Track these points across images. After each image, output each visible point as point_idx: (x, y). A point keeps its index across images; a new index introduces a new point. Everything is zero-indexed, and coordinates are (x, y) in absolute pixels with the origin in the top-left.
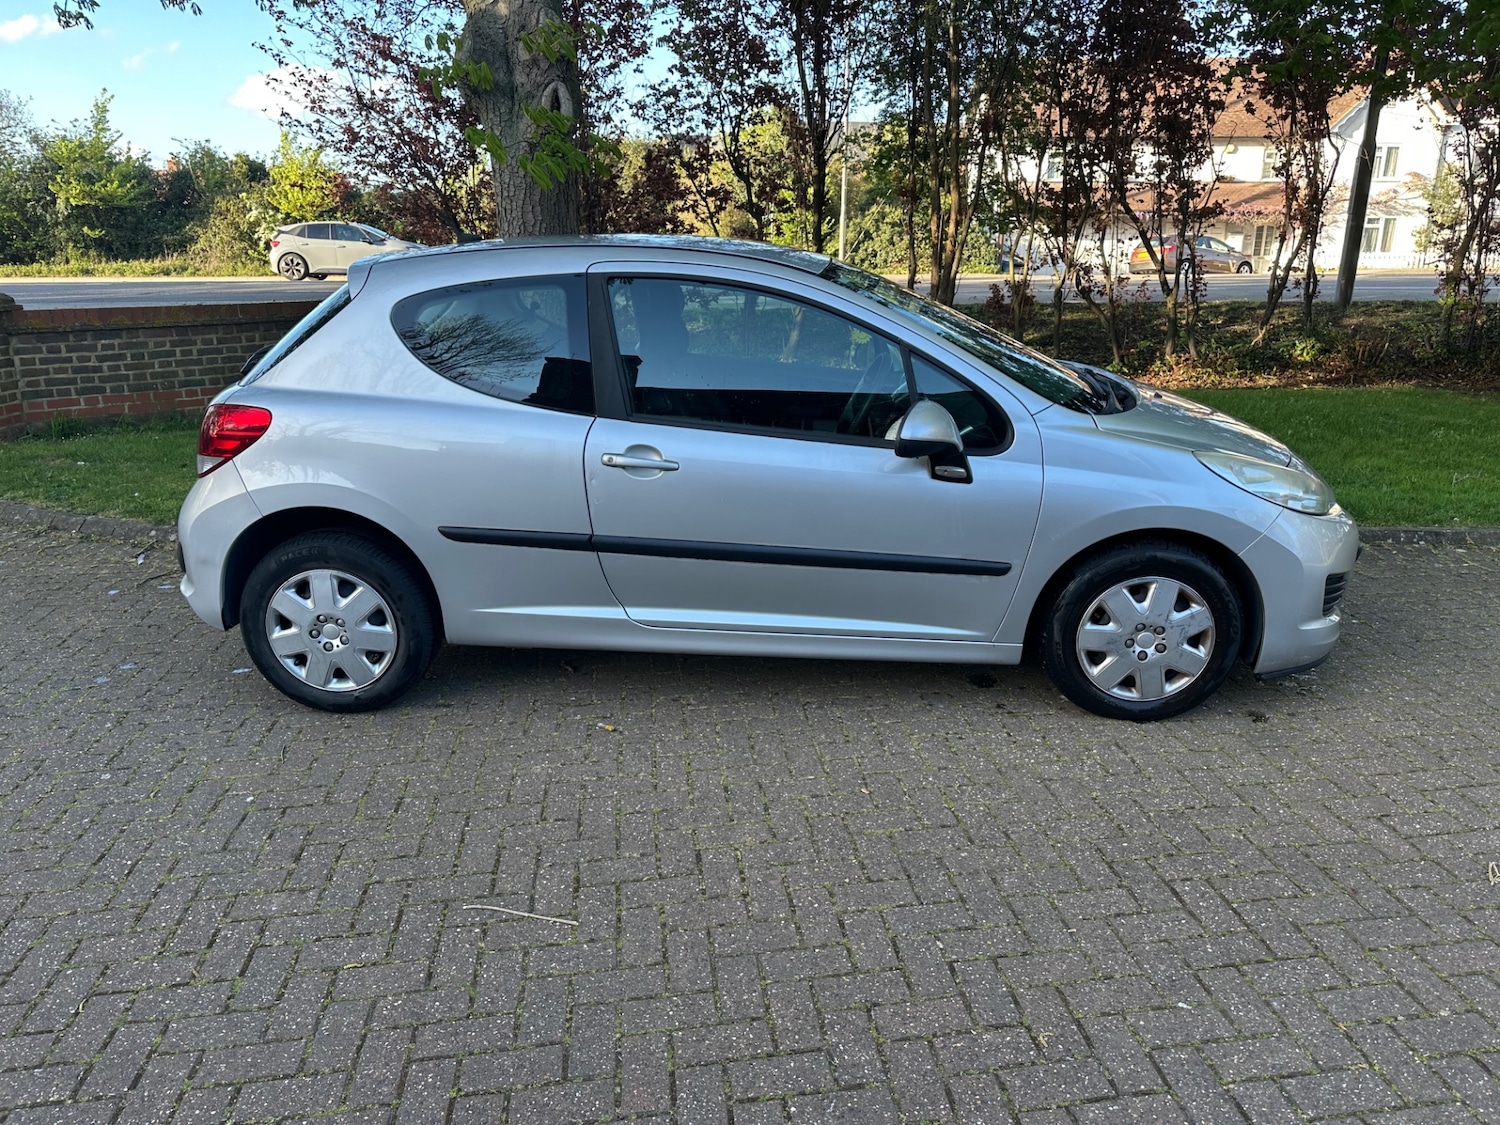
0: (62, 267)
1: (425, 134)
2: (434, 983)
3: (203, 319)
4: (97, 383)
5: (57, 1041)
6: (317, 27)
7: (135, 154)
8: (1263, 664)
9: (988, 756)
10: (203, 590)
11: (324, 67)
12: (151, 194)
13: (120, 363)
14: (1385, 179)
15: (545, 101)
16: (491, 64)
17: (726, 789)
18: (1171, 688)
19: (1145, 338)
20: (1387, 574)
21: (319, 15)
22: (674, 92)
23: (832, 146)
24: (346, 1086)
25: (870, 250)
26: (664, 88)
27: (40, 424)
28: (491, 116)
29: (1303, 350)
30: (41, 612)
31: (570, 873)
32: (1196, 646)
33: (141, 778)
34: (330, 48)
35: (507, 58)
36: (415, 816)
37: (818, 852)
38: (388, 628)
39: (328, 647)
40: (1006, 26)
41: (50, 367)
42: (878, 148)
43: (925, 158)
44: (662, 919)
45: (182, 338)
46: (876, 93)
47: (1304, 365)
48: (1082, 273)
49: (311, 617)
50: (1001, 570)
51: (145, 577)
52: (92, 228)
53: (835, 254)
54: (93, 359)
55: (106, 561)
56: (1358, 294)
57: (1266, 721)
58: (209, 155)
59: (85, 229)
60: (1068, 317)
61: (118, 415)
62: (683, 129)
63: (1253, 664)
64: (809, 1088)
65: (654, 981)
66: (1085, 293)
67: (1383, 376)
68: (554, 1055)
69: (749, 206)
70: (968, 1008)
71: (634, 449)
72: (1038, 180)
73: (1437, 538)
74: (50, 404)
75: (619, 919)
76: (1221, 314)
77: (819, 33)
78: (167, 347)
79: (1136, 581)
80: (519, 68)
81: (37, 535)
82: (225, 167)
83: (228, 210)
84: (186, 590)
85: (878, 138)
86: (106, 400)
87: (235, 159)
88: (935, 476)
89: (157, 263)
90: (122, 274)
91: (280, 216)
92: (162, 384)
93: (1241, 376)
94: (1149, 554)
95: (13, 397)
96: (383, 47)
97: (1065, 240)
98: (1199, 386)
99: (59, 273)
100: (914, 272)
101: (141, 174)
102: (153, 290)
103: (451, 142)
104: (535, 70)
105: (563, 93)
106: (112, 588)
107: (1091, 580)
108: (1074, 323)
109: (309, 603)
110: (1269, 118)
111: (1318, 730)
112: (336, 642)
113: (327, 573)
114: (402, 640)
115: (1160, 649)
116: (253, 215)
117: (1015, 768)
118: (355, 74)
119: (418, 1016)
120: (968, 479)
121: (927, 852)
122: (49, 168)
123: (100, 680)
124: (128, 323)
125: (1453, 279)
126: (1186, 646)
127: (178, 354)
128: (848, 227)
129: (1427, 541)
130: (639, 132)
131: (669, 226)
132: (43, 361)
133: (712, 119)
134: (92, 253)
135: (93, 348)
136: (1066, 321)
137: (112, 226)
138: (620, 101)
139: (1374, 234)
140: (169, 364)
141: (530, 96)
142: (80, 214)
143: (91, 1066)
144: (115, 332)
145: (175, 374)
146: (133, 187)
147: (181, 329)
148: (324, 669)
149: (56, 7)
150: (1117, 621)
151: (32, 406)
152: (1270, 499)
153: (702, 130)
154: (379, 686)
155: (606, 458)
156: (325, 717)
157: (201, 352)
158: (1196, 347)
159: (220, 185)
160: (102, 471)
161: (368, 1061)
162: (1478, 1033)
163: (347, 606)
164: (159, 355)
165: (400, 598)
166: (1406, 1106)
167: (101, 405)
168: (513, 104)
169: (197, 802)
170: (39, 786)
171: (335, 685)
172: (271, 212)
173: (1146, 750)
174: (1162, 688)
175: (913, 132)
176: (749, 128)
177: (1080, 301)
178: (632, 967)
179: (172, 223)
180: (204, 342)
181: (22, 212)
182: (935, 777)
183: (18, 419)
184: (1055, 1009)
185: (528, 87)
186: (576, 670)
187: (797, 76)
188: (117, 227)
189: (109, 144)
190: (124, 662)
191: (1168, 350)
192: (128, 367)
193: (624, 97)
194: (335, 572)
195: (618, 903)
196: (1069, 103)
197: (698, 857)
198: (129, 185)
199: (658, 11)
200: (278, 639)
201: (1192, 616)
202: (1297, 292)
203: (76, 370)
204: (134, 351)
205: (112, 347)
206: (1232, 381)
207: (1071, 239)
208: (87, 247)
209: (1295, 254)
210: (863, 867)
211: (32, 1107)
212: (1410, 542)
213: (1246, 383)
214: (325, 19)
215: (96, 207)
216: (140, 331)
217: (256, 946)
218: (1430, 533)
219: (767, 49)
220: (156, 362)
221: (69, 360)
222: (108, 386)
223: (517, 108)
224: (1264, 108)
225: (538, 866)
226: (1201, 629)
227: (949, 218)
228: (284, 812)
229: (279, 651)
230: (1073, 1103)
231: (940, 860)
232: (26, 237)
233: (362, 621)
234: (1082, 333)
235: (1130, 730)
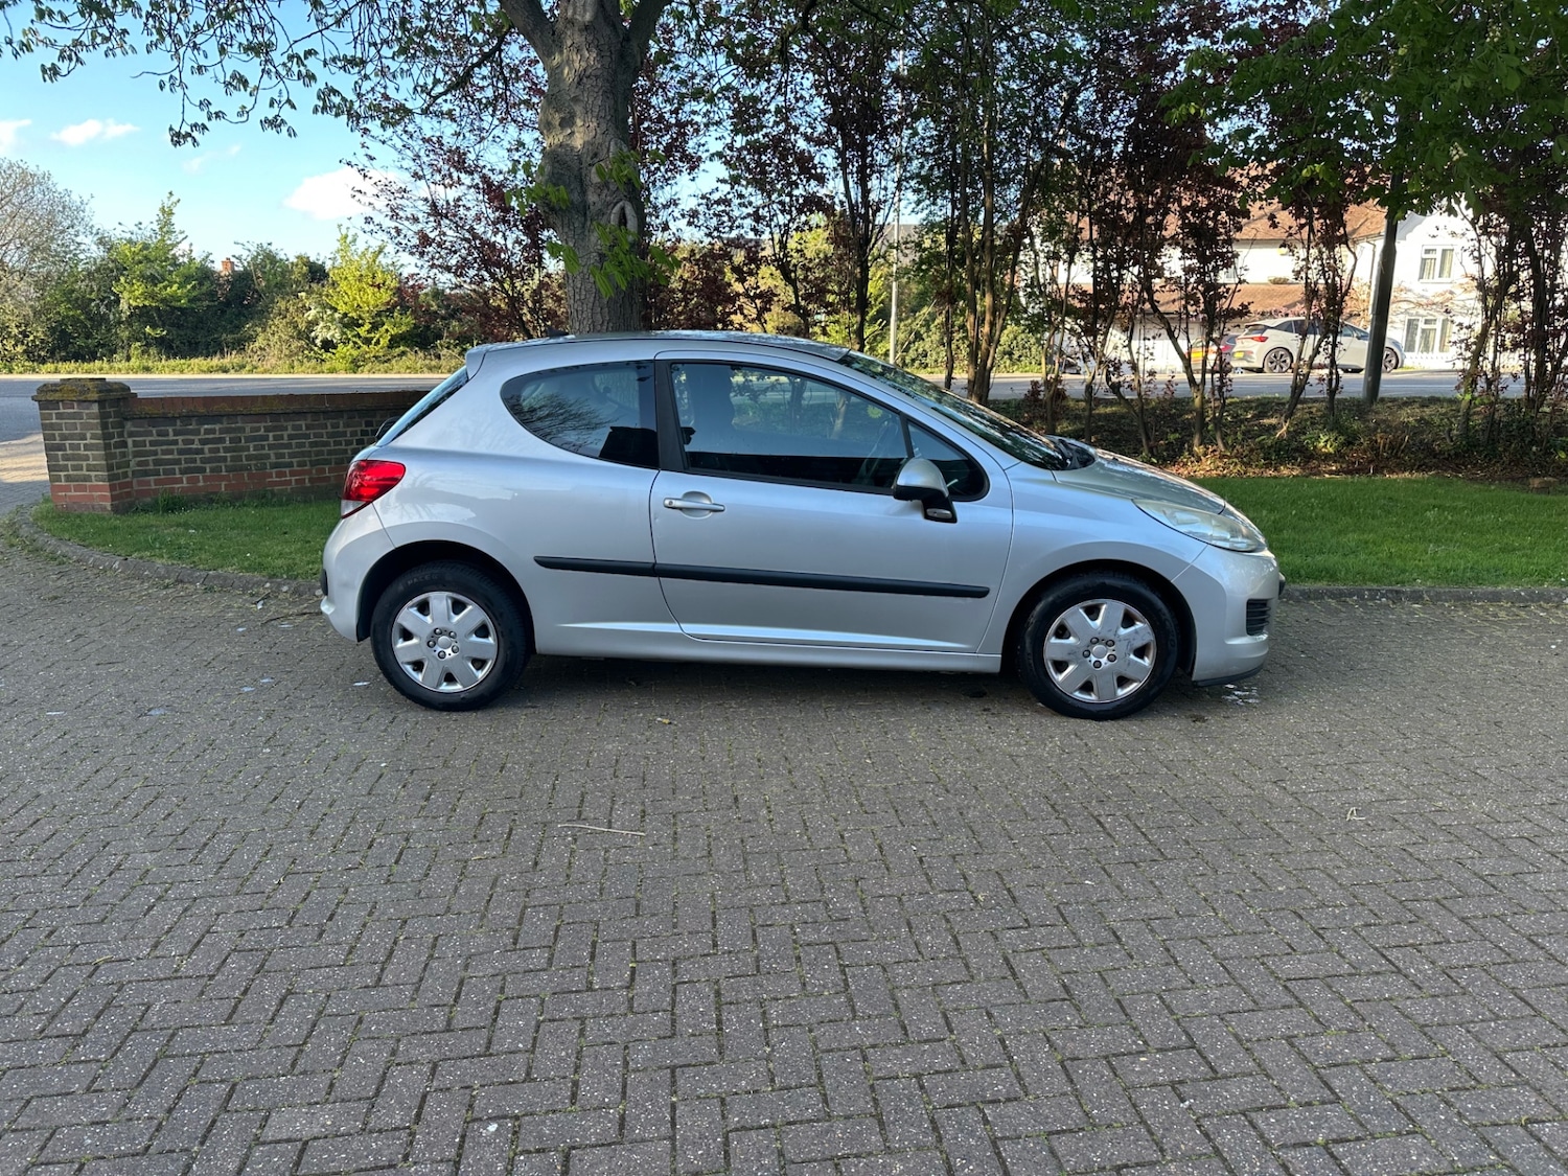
0: (124, 364)
1: (493, 239)
2: (538, 868)
3: (295, 407)
4: (198, 464)
5: (268, 897)
6: (399, 144)
7: (198, 255)
8: (1199, 673)
9: (970, 742)
10: (342, 609)
11: (402, 179)
12: (212, 295)
13: (220, 446)
14: (1441, 280)
15: (614, 218)
16: (567, 186)
17: (759, 760)
18: (1122, 693)
19: (1176, 431)
20: (1344, 623)
21: (400, 132)
22: (725, 201)
23: (875, 251)
24: (481, 919)
25: (920, 351)
26: (716, 197)
27: (148, 500)
28: (566, 230)
29: (1325, 443)
30: (186, 643)
31: (639, 808)
32: (1142, 658)
33: (294, 752)
34: (408, 163)
35: (581, 181)
36: (515, 774)
37: (828, 797)
38: (491, 640)
39: (442, 656)
40: (1040, 140)
41: (159, 448)
42: (918, 254)
43: (962, 263)
44: (708, 833)
45: (275, 424)
46: (918, 202)
47: (1327, 456)
48: (1111, 369)
49: (429, 631)
50: (981, 593)
51: (265, 619)
52: (154, 327)
53: (886, 354)
54: (197, 442)
55: (229, 607)
56: (1385, 390)
57: (1204, 721)
58: (271, 258)
59: (148, 329)
60: (1101, 410)
61: (216, 493)
62: (734, 234)
63: (1191, 674)
64: (810, 920)
65: (702, 865)
66: (1115, 388)
67: (1402, 467)
68: (630, 903)
69: (795, 308)
70: (930, 881)
71: (689, 495)
72: (1068, 283)
73: (1397, 596)
74: (157, 482)
75: (676, 833)
76: (1251, 408)
77: (863, 149)
78: (262, 432)
79: (1089, 603)
80: (591, 189)
81: (167, 587)
82: (286, 270)
83: (287, 310)
84: (325, 608)
85: (919, 245)
86: (206, 479)
87: (295, 260)
88: (927, 517)
89: (215, 361)
90: (182, 372)
91: (337, 315)
92: (256, 465)
93: (1267, 466)
94: (1099, 581)
95: (125, 475)
96: (458, 160)
97: (1095, 338)
98: (1225, 476)
99: (120, 370)
100: (951, 369)
101: (205, 275)
102: (219, 385)
103: (518, 247)
104: (605, 191)
105: (629, 210)
106: (239, 626)
107: (1053, 602)
108: (1107, 417)
109: (428, 619)
110: (1290, 228)
111: (1244, 726)
112: (449, 651)
113: (445, 594)
114: (501, 650)
115: (1112, 659)
116: (311, 314)
117: (991, 749)
118: (432, 186)
119: (529, 885)
120: (953, 520)
121: (912, 797)
122: (112, 270)
123: (246, 689)
124: (229, 410)
125: (1470, 377)
126: (1132, 657)
127: (271, 438)
128: (898, 328)
129: (1388, 598)
130: (693, 237)
131: (720, 326)
132: (152, 443)
133: (760, 227)
134: (153, 351)
135: (198, 432)
136: (1099, 415)
137: (172, 325)
138: (676, 210)
139: (1432, 335)
140: (263, 447)
141: (601, 213)
142: (141, 315)
143: (298, 910)
144: (215, 418)
145: (268, 457)
146: (194, 287)
147: (275, 416)
148: (438, 673)
149: (171, 129)
150: (1076, 636)
151: (140, 484)
152: (1198, 538)
153: (751, 235)
154: (481, 687)
155: (667, 502)
156: (436, 714)
157: (291, 437)
158: (1223, 439)
159: (280, 286)
160: (213, 537)
161: (495, 908)
162: (1302, 898)
163: (458, 621)
164: (254, 439)
165: (501, 615)
166: (1235, 934)
167: (201, 484)
168: (586, 220)
169: (343, 765)
170: (215, 756)
171: (445, 688)
172: (329, 312)
173: (1098, 738)
174: (1115, 693)
175: (950, 240)
176: (796, 236)
177: (1112, 396)
178: (685, 859)
179: (231, 323)
180: (295, 428)
181: (87, 313)
182: (926, 753)
183: (128, 494)
184: (993, 882)
185: (599, 206)
186: (638, 684)
187: (842, 189)
188: (179, 327)
189: (174, 246)
190: (262, 677)
191: (1196, 441)
192: (226, 450)
193: (680, 207)
194: (450, 594)
195: (675, 824)
196: (1096, 213)
197: (736, 799)
198: (189, 287)
199: (712, 128)
200: (402, 648)
201: (1136, 632)
202: (1320, 387)
203: (181, 452)
204: (232, 435)
205: (213, 431)
206: (1257, 471)
207: (1100, 338)
208: (148, 345)
209: (1316, 352)
210: (862, 805)
211: (261, 929)
212: (1372, 598)
213: (1271, 472)
214: (405, 137)
215: (157, 308)
216: (239, 418)
217: (403, 848)
218: (1391, 591)
219: (816, 162)
220: (251, 445)
221: (175, 442)
222: (208, 466)
223: (589, 223)
224: (1285, 218)
225: (613, 802)
226: (1144, 642)
227: (984, 320)
228: (412, 772)
229: (402, 658)
230: (996, 929)
231: (921, 802)
232: (88, 336)
233: (470, 634)
234: (1114, 426)
235: (1090, 726)
